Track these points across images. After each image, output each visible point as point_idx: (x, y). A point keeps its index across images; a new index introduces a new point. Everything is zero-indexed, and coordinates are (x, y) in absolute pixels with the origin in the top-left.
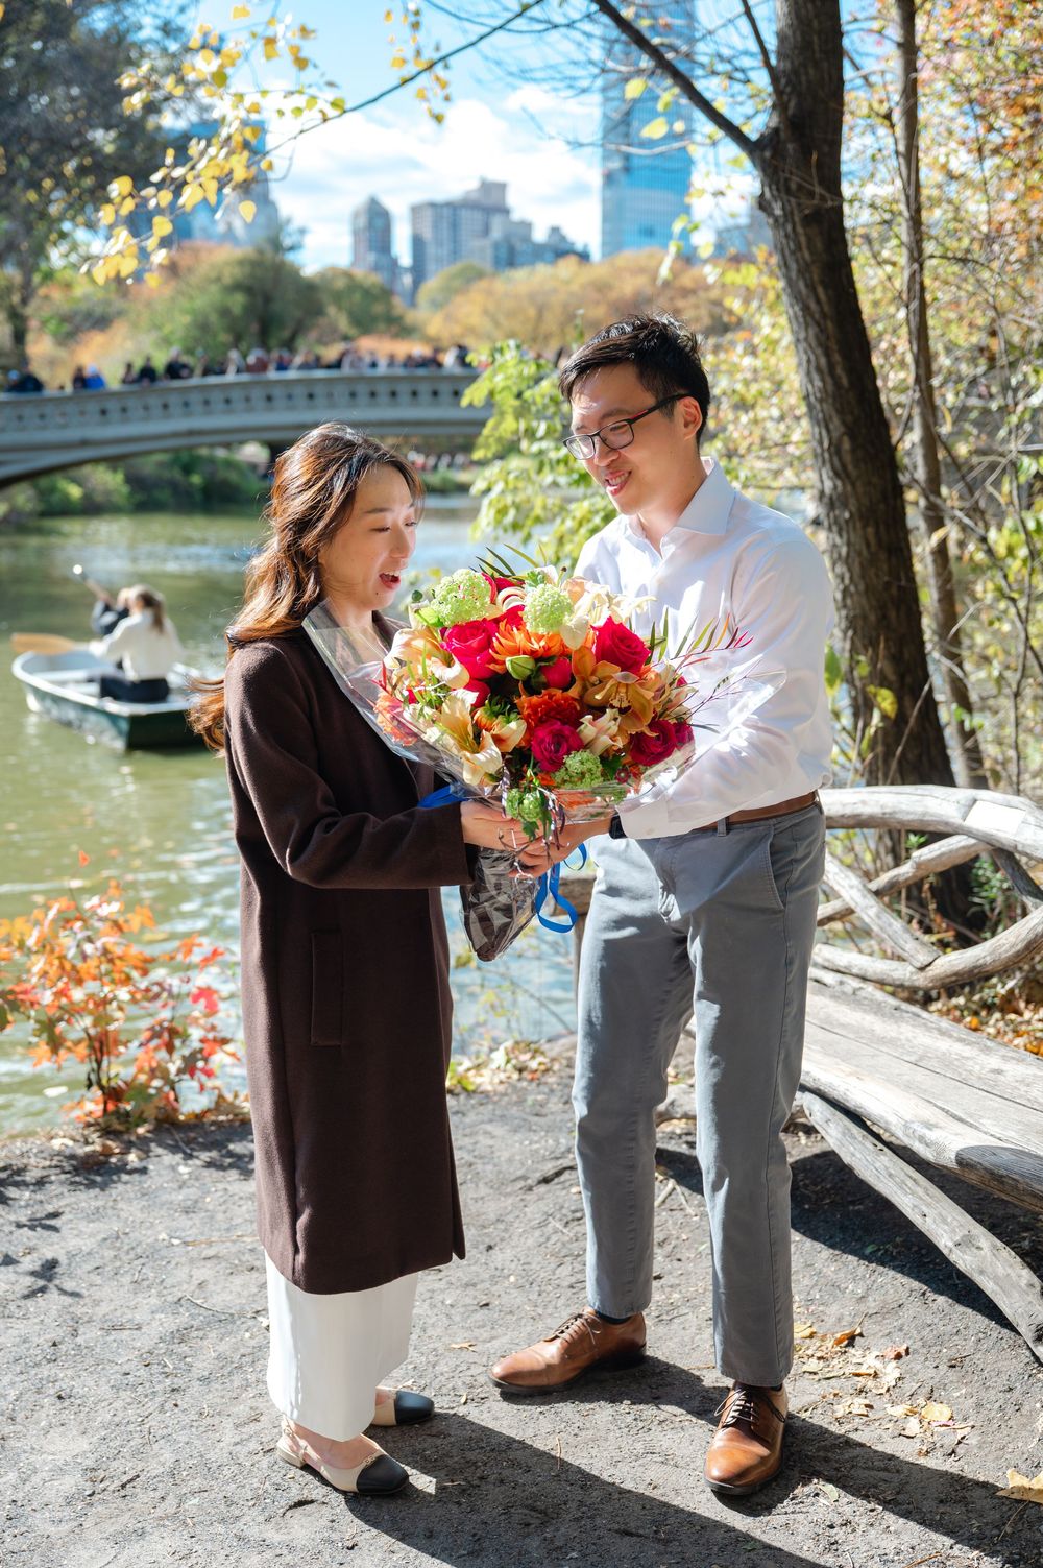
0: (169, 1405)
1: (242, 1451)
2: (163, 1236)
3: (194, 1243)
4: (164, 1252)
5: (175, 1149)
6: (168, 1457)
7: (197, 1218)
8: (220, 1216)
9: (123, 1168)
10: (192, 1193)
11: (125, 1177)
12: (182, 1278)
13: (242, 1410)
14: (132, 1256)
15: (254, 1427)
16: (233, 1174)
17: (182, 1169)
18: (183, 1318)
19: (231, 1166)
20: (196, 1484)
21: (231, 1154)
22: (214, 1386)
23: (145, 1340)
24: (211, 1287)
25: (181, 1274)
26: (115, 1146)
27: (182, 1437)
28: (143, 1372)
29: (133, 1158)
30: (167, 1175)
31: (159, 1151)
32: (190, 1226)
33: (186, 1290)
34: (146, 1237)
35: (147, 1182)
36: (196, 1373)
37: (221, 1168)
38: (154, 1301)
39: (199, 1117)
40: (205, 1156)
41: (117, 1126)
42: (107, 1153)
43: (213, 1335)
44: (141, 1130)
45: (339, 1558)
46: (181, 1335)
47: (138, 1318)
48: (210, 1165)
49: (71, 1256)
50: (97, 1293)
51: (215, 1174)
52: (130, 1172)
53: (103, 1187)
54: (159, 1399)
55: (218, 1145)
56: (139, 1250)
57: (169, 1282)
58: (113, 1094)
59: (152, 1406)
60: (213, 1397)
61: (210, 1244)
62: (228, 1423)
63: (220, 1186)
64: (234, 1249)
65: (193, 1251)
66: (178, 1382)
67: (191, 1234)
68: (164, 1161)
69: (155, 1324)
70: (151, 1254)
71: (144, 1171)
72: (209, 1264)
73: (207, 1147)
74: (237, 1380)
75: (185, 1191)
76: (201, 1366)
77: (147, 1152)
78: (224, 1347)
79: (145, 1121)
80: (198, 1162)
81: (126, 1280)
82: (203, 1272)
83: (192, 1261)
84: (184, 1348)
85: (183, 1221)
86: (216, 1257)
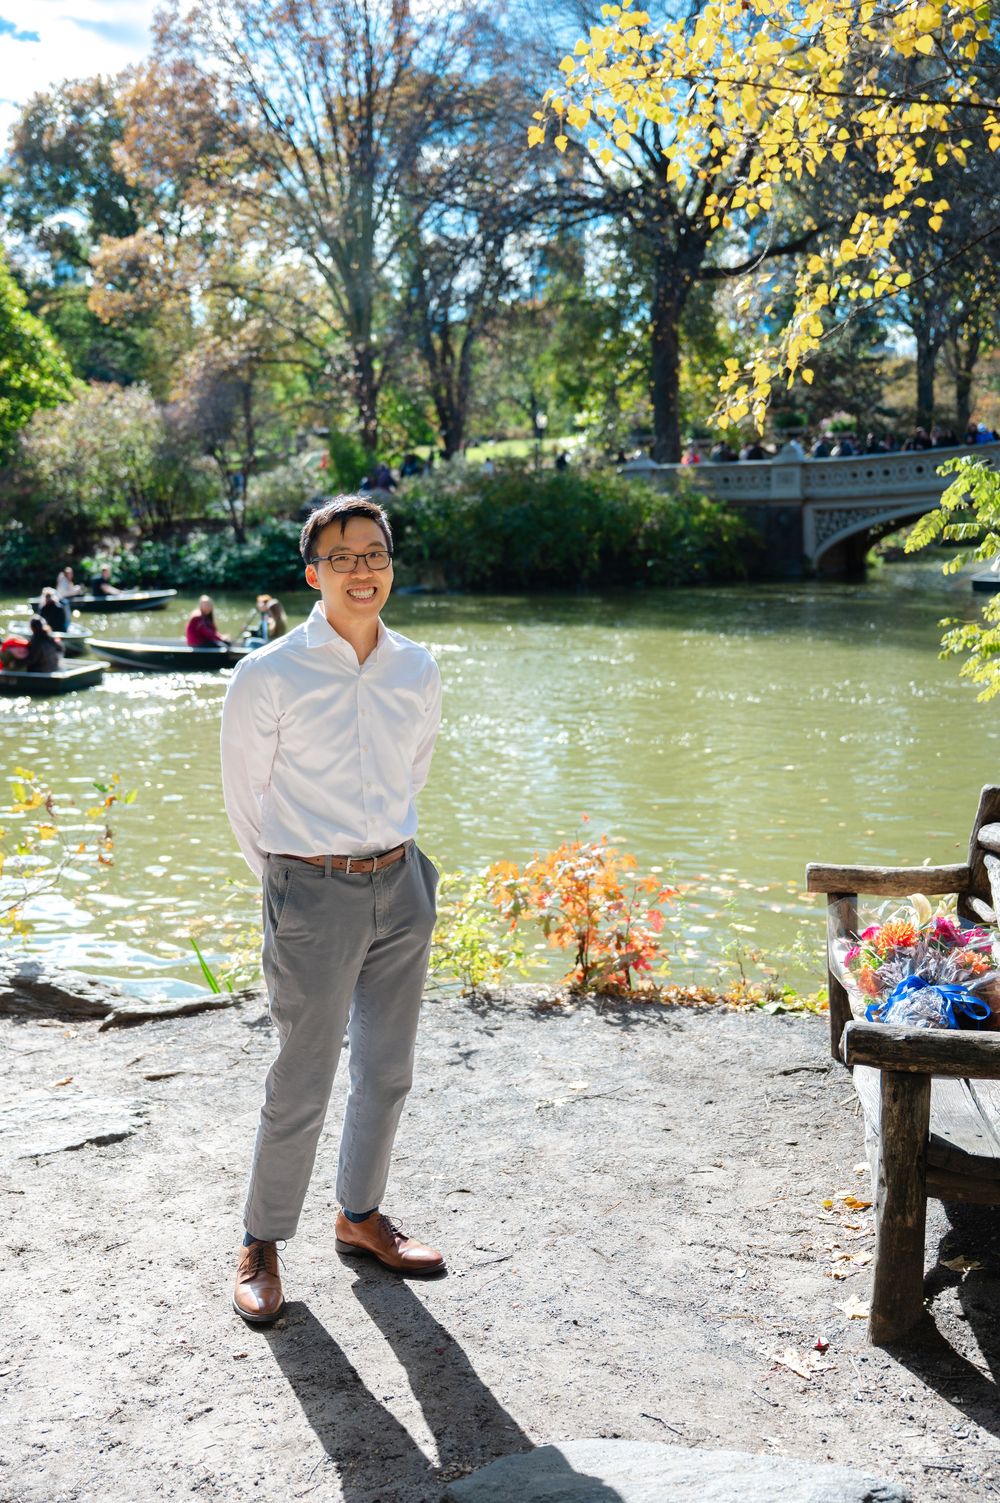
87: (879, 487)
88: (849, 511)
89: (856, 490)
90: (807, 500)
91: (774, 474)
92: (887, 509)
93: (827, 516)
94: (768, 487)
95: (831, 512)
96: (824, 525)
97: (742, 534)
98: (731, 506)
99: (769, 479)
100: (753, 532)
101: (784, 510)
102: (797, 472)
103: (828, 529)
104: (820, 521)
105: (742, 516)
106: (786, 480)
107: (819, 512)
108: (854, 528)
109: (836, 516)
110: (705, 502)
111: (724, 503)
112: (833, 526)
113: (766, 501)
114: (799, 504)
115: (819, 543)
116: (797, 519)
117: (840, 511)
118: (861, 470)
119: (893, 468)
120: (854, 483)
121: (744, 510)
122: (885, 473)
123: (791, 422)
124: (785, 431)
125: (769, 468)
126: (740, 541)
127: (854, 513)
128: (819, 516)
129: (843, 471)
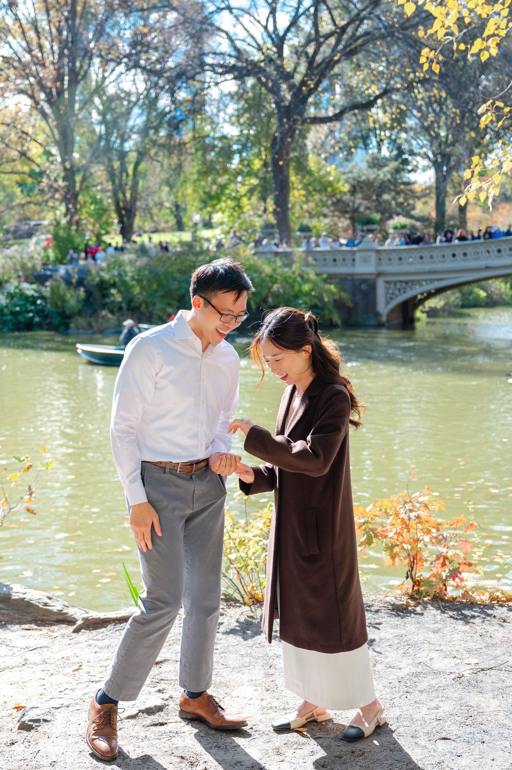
0: (404, 696)
1: (428, 718)
2: (421, 639)
3: (433, 644)
4: (419, 645)
5: (438, 609)
6: (398, 713)
7: (437, 635)
8: (448, 636)
9: (414, 612)
10: (439, 626)
11: (413, 615)
12: (423, 656)
13: (433, 704)
14: (406, 643)
15: (437, 711)
16: (461, 622)
17: (439, 617)
18: (420, 669)
19: (461, 619)
20: (405, 724)
21: (462, 614)
22: (424, 694)
23: (401, 674)
24: (435, 661)
25: (424, 654)
26: (412, 603)
27: (405, 708)
28: (397, 684)
29: (418, 609)
30: (431, 618)
31: (431, 608)
32: (434, 638)
33: (423, 660)
34: (414, 638)
35: (421, 619)
36: (418, 688)
37: (456, 619)
38: (410, 661)
39: (454, 599)
40: (451, 613)
41: (416, 596)
42: (408, 605)
43: (430, 677)
44: (425, 599)
45: (453, 758)
46: (417, 675)
47: (401, 665)
48: (451, 617)
49: (381, 639)
50: (387, 654)
51: (452, 620)
52: (416, 614)
53: (403, 617)
54: (400, 694)
55: (458, 610)
56: (409, 642)
57: (418, 656)
58: (416, 583)
59: (397, 696)
60: (423, 697)
61: (440, 645)
62: (425, 708)
63: (452, 625)
64: (450, 649)
65: (432, 647)
66: (410, 690)
67: (433, 640)
68: (432, 613)
69: (407, 669)
70: (415, 645)
71: (422, 614)
72: (437, 652)
73: (452, 610)
74: (434, 694)
75: (436, 625)
76: (421, 686)
77: (425, 608)
78: (433, 682)
79: (429, 596)
80: (446, 615)
81: (401, 652)
82: (434, 655)
83: (430, 650)
84: (416, 679)
85: (431, 635)
86: (441, 650)
87: (427, 267)
88: (407, 283)
89: (412, 269)
90: (379, 274)
91: (358, 257)
92: (432, 281)
93: (392, 286)
94: (354, 265)
95: (395, 283)
96: (390, 291)
97: (337, 297)
98: (330, 278)
99: (354, 260)
100: (344, 295)
101: (364, 281)
102: (373, 256)
103: (393, 294)
104: (388, 289)
105: (336, 285)
106: (366, 261)
107: (387, 282)
108: (409, 294)
109: (399, 285)
110: (312, 276)
111: (325, 276)
112: (397, 292)
113: (352, 275)
114: (374, 277)
115: (387, 303)
116: (373, 287)
117: (401, 282)
118: (416, 255)
119: (436, 254)
120: (411, 263)
121: (337, 280)
122: (431, 257)
123: (369, 222)
124: (365, 228)
125: (354, 253)
126: (335, 301)
127: (410, 284)
128: (387, 285)
129: (403, 255)
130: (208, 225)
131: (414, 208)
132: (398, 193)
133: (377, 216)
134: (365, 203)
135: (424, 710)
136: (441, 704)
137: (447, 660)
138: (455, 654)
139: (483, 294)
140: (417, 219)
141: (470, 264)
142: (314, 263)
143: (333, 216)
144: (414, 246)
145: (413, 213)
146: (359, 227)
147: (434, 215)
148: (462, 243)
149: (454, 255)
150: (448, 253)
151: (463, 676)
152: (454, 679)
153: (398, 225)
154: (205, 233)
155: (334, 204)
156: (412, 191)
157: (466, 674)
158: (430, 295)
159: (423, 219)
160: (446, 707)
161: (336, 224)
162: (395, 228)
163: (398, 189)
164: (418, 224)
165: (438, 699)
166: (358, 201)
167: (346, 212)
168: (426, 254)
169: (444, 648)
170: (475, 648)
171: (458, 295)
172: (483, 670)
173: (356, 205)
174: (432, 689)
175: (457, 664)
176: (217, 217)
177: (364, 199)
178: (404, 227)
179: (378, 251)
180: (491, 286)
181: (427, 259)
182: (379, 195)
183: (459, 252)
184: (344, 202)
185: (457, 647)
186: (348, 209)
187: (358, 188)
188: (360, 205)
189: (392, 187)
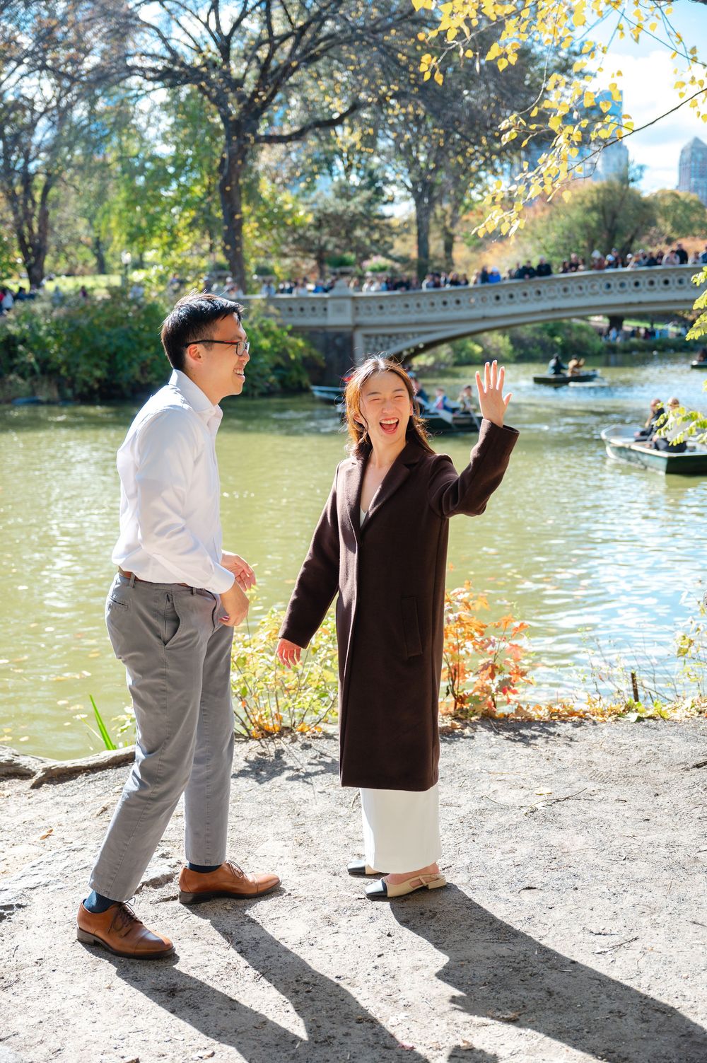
0: (471, 840)
1: (504, 864)
2: (478, 768)
3: (493, 773)
4: (477, 775)
5: (490, 729)
6: (467, 861)
7: (496, 762)
8: (509, 762)
9: (462, 735)
10: (496, 750)
11: (462, 739)
12: (484, 788)
13: (507, 847)
14: (460, 774)
15: (513, 855)
16: (521, 744)
17: (493, 739)
18: (483, 805)
19: (520, 741)
20: (480, 873)
21: (520, 735)
22: (494, 836)
23: (462, 812)
24: (499, 793)
25: (485, 786)
26: (458, 724)
27: (475, 854)
28: (459, 825)
29: (467, 732)
30: (484, 741)
31: (482, 729)
32: (493, 765)
33: (486, 793)
34: (469, 767)
35: (472, 743)
36: (485, 829)
37: (515, 741)
38: (469, 796)
39: (507, 717)
40: (506, 734)
41: (461, 716)
42: (453, 727)
43: (497, 814)
44: (473, 719)
45: (544, 911)
46: (481, 812)
47: (460, 802)
48: (508, 738)
51: (510, 743)
52: (465, 738)
53: (449, 742)
54: (466, 837)
55: (514, 730)
56: (464, 773)
57: (477, 789)
58: (460, 699)
59: (462, 839)
60: (493, 839)
61: (502, 774)
62: (499, 852)
63: (512, 749)
64: (514, 777)
65: (493, 777)
66: (476, 831)
67: (493, 769)
68: (484, 734)
69: (468, 806)
70: (471, 775)
71: (472, 738)
72: (500, 783)
73: (507, 730)
74: (506, 834)
75: (492, 749)
76: (489, 826)
77: (475, 729)
78: (502, 820)
79: (476, 714)
80: (501, 737)
81: (456, 785)
82: (497, 786)
83: (491, 781)
84: (481, 818)
85: (490, 762)
86: (504, 780)
87: (414, 317)
88: (390, 336)
89: (395, 319)
90: (357, 326)
91: (330, 305)
92: (420, 334)
93: (373, 340)
94: (325, 315)
95: (377, 336)
96: (371, 347)
97: (306, 354)
98: (297, 330)
99: (325, 309)
100: (315, 352)
101: (339, 335)
102: (349, 303)
103: (374, 350)
104: (367, 344)
105: (305, 339)
106: (340, 310)
107: (367, 336)
109: (380, 340)
110: (274, 327)
111: (289, 327)
112: (378, 348)
113: (323, 327)
114: (350, 329)
116: (349, 342)
117: (383, 335)
118: (399, 302)
119: (424, 302)
120: (394, 313)
121: (307, 333)
122: (418, 305)
123: (342, 263)
124: (338, 270)
125: (325, 300)
126: (304, 359)
127: (394, 338)
128: (367, 340)
129: (385, 303)
130: (139, 265)
131: (392, 247)
132: (373, 228)
133: (351, 256)
134: (334, 240)
135: (498, 856)
136: (516, 846)
137: (514, 792)
138: (522, 783)
139: (478, 349)
140: (396, 260)
141: (463, 313)
142: (277, 312)
143: (296, 256)
144: (397, 292)
145: (391, 252)
146: (327, 268)
147: (414, 254)
148: (454, 288)
149: (445, 303)
150: (438, 300)
151: (536, 809)
152: (526, 814)
153: (376, 267)
154: (137, 276)
155: (295, 241)
156: (388, 226)
157: (539, 806)
158: (418, 351)
159: (403, 260)
160: (524, 850)
161: (298, 266)
162: (374, 271)
163: (372, 224)
164: (397, 266)
165: (512, 840)
166: (325, 238)
167: (311, 251)
168: (412, 302)
169: (508, 778)
170: (543, 774)
171: (449, 350)
172: (558, 801)
173: (322, 243)
174: (502, 829)
175: (527, 796)
176: (149, 256)
177: (332, 235)
178: (383, 269)
179: (354, 299)
180: (486, 340)
181: (413, 308)
182: (349, 231)
183: (451, 299)
184: (307, 239)
185: (523, 775)
186: (314, 247)
187: (324, 222)
188: (327, 243)
189: (365, 221)
